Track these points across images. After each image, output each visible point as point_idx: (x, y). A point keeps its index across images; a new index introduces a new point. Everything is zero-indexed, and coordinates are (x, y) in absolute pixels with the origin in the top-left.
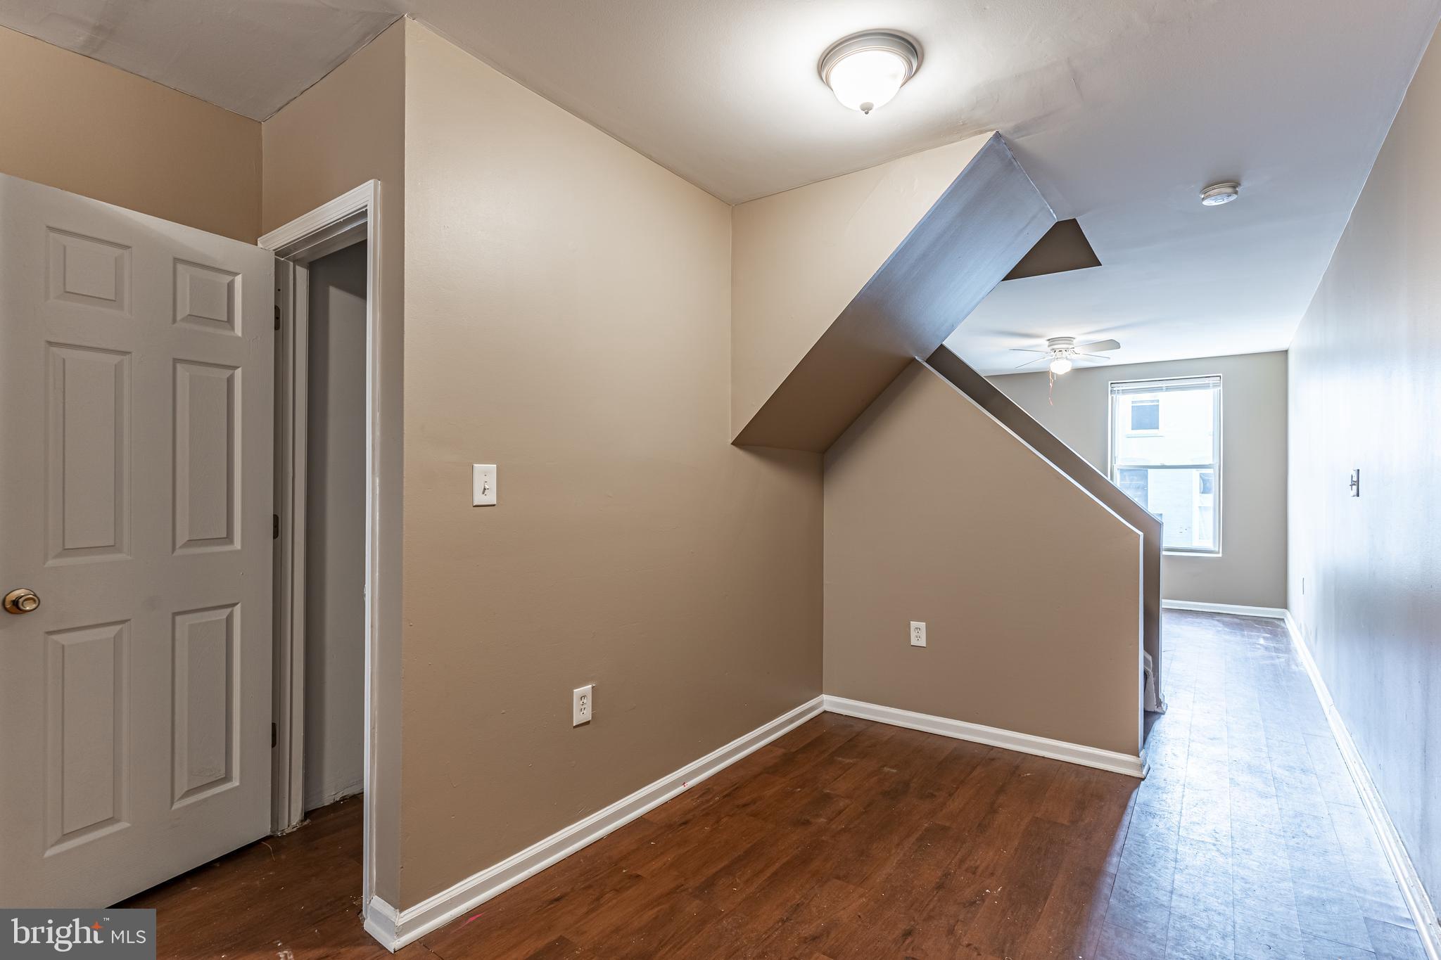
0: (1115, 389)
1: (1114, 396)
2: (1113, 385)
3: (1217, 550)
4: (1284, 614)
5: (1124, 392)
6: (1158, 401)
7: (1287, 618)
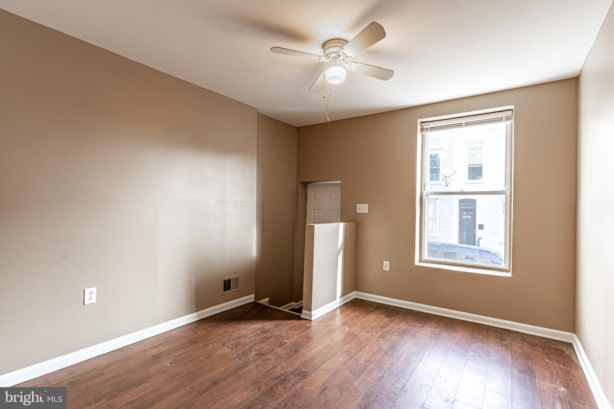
0: (424, 127)
1: (423, 133)
2: (423, 124)
3: (508, 268)
4: (572, 338)
5: (432, 129)
6: (481, 164)
7: (575, 342)
